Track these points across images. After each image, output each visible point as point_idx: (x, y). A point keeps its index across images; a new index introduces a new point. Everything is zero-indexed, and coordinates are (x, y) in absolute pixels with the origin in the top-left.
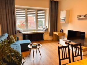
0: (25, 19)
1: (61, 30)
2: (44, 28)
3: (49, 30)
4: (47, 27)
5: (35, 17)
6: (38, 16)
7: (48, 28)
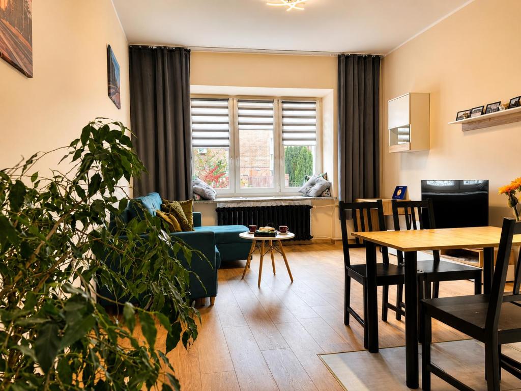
0: (226, 142)
1: (398, 188)
2: (313, 184)
3: (337, 192)
4: (325, 177)
5: (271, 134)
6: (286, 128)
7: (331, 179)
